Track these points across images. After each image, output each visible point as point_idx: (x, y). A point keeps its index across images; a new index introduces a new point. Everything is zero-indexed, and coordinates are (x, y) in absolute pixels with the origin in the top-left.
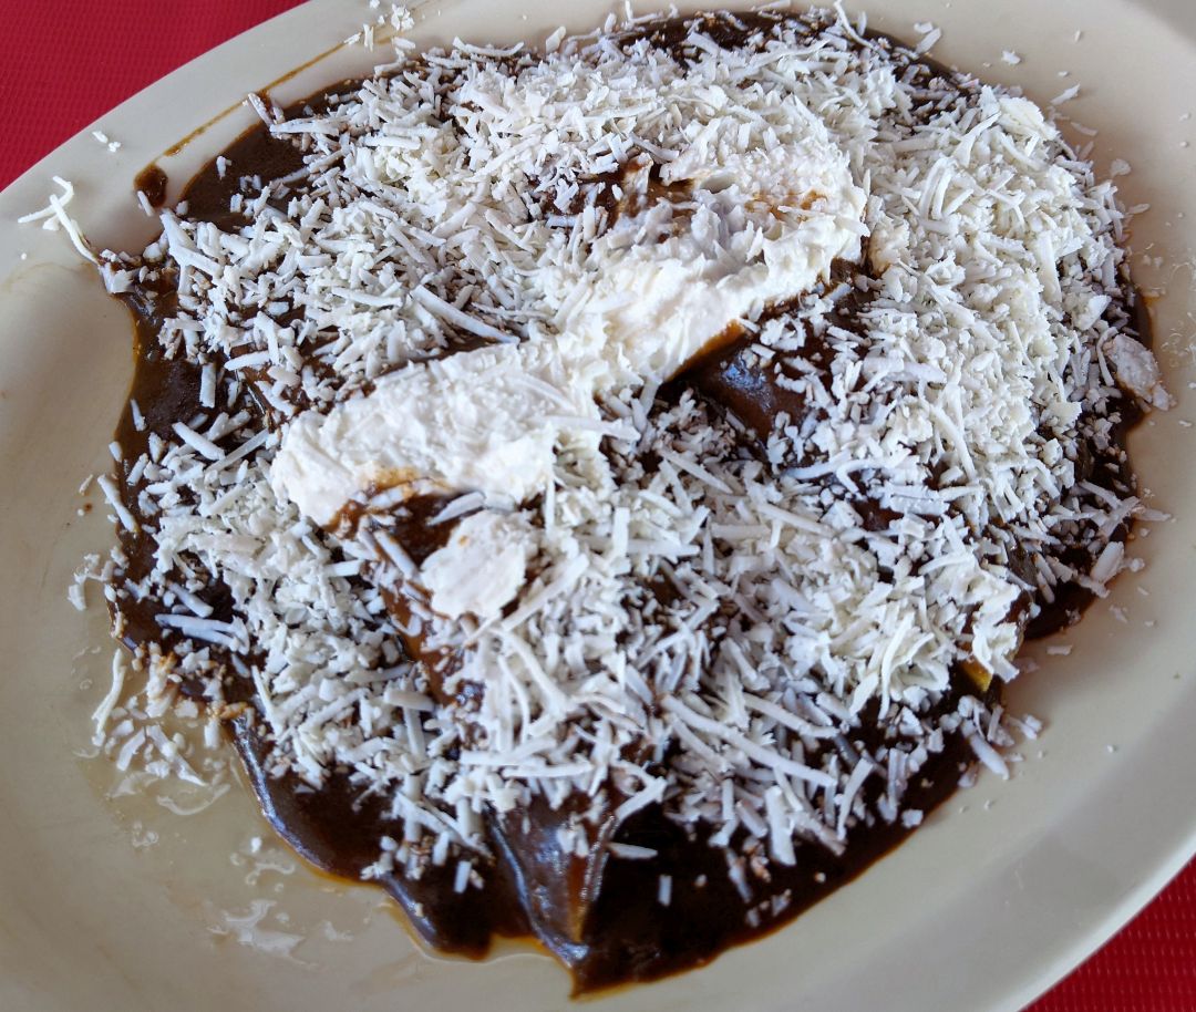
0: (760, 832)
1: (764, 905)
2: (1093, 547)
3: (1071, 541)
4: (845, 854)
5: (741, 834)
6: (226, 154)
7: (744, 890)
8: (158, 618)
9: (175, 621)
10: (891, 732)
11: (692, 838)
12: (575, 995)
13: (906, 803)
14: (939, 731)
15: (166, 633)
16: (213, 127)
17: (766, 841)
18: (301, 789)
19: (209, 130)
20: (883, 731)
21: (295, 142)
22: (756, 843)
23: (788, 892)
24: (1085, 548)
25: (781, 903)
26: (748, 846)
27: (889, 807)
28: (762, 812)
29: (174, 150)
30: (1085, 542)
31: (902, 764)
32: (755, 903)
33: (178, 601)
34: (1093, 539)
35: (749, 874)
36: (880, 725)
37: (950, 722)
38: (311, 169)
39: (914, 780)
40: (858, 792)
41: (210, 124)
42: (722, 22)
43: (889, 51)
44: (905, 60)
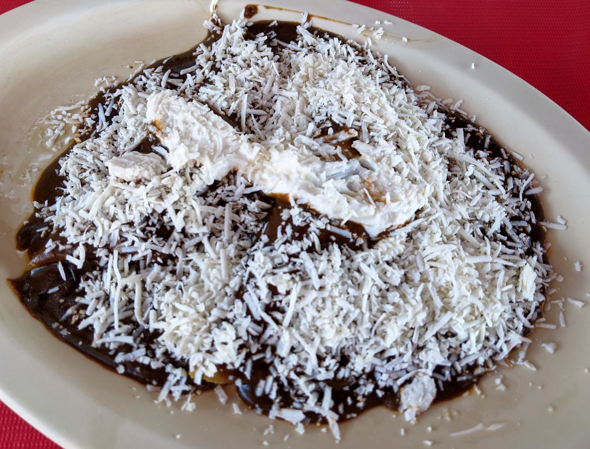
0: (88, 313)
1: (61, 327)
2: (296, 405)
3: (292, 392)
4: (93, 348)
5: (85, 307)
6: (278, 22)
7: (64, 317)
8: (100, 104)
9: (101, 109)
10: (154, 346)
11: (77, 290)
12: (9, 280)
13: (125, 364)
14: (162, 365)
15: (96, 109)
16: (286, 12)
17: (86, 317)
18: (57, 171)
19: (283, 12)
20: (153, 343)
21: (298, 36)
22: (83, 313)
23: (69, 333)
24: (293, 401)
25: (65, 332)
26: (81, 312)
27: (120, 358)
28: (96, 310)
29: (268, 8)
30: (296, 399)
31: (140, 355)
32: (61, 323)
33: (107, 106)
34: (301, 403)
35: (71, 316)
36: (155, 340)
37: (169, 368)
38: (289, 46)
39: (136, 364)
40: (121, 343)
41: (286, 10)
42: (482, 138)
43: (526, 209)
44: (527, 218)
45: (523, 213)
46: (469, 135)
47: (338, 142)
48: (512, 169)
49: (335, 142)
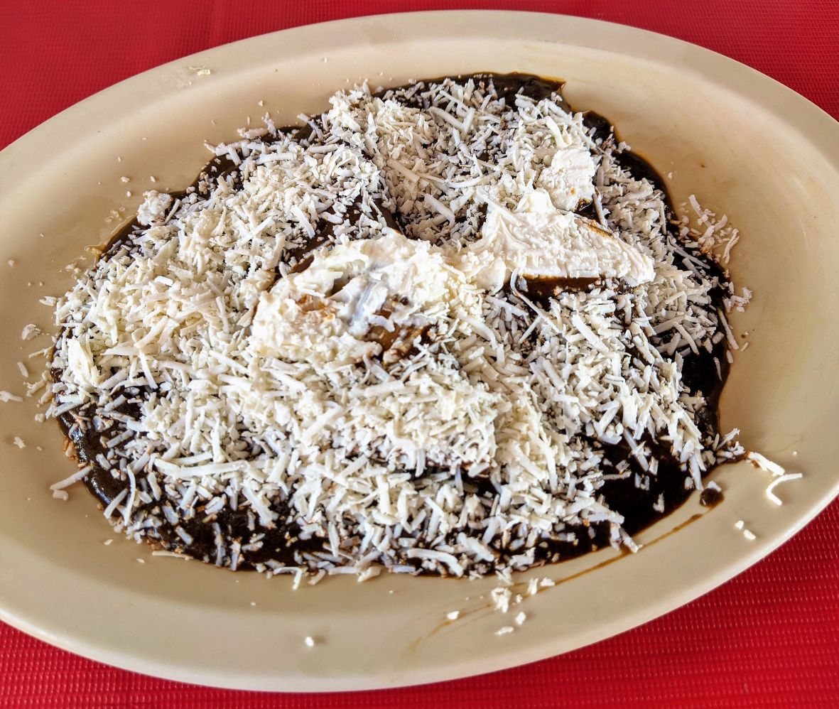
12: (564, 83)
16: (668, 531)
29: (695, 517)
41: (668, 534)
42: (229, 538)
43: (117, 466)
44: (110, 454)
45: (119, 458)
46: (251, 527)
47: (398, 336)
48: (161, 516)
49: (403, 333)
